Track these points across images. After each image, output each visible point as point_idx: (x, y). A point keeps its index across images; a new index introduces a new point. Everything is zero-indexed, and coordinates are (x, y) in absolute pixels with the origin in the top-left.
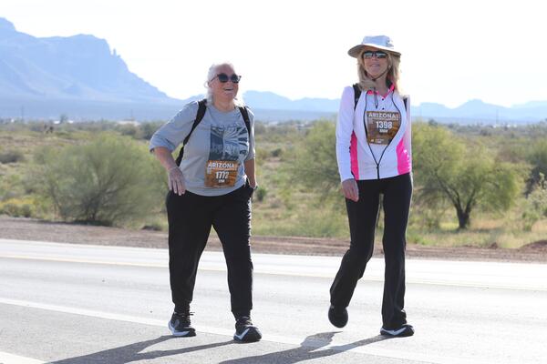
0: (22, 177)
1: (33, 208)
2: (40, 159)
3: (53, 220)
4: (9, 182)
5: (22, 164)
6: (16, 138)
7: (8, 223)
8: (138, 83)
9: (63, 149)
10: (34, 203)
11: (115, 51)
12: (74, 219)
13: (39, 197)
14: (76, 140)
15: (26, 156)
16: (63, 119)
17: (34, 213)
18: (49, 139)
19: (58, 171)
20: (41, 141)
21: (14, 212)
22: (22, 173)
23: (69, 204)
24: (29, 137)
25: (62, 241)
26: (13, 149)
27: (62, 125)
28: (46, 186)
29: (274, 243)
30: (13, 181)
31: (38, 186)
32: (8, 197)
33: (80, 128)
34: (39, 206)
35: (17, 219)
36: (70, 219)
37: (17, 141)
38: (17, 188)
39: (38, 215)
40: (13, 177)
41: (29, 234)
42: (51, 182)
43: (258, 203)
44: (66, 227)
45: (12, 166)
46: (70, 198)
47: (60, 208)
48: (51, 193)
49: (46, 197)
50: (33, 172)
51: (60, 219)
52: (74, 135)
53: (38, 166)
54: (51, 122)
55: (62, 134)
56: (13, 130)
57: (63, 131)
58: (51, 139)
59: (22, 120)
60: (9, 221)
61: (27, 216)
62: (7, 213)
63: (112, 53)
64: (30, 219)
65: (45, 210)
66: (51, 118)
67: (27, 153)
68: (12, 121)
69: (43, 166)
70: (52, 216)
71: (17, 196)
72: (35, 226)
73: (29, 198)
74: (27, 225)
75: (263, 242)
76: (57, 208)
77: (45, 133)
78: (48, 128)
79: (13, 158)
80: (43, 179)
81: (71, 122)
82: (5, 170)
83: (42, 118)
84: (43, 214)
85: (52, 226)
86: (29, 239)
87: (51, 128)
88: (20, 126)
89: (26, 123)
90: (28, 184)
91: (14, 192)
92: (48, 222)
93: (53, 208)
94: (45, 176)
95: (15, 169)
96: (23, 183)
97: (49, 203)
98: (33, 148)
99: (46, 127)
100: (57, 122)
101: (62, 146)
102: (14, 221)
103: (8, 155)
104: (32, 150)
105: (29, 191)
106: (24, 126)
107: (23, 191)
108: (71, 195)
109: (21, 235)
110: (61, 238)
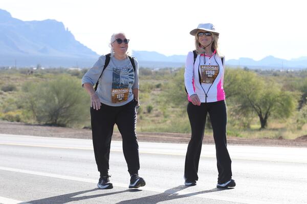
0: (15, 100)
1: (21, 116)
2: (26, 89)
3: (33, 123)
4: (8, 102)
5: (15, 92)
6: (12, 78)
7: (8, 125)
8: (81, 47)
9: (38, 84)
10: (23, 114)
11: (67, 29)
12: (45, 123)
13: (25, 110)
14: (46, 78)
15: (18, 88)
16: (38, 67)
17: (22, 119)
18: (31, 78)
19: (35, 96)
20: (26, 79)
21: (11, 119)
22: (15, 97)
23: (42, 114)
24: (19, 77)
25: (38, 135)
26: (10, 84)
27: (37, 71)
28: (29, 104)
29: (157, 136)
30: (10, 102)
31: (24, 104)
32: (7, 110)
33: (48, 72)
34: (25, 116)
35: (13, 123)
36: (42, 123)
37: (13, 79)
38: (13, 105)
39: (24, 121)
40: (10, 99)
41: (19, 132)
42: (32, 102)
43: (148, 114)
44: (40, 127)
45: (10, 93)
46: (42, 111)
47: (37, 117)
48: (32, 108)
49: (29, 111)
50: (21, 97)
51: (37, 123)
52: (45, 76)
53: (24, 93)
54: (32, 68)
55: (38, 75)
56: (10, 73)
57: (39, 73)
58: (32, 78)
59: (16, 67)
60: (9, 124)
61: (18, 121)
62: (7, 120)
63: (66, 30)
64: (19, 123)
65: (29, 118)
66: (32, 66)
67: (18, 86)
68: (10, 68)
69: (27, 93)
70: (32, 121)
71: (13, 110)
72: (23, 127)
73: (19, 111)
74: (18, 126)
75: (151, 136)
76: (35, 117)
77: (28, 74)
78: (30, 72)
79: (10, 89)
80: (27, 100)
81: (43, 68)
82: (6, 95)
83: (27, 67)
84: (27, 120)
85: (32, 127)
86: (19, 134)
87: (32, 72)
88: (14, 70)
89: (18, 69)
90: (19, 103)
91: (11, 108)
92: (30, 125)
93: (33, 117)
94: (28, 98)
95: (11, 95)
96: (16, 103)
97: (30, 114)
98: (21, 83)
99: (29, 71)
100: (35, 69)
101: (38, 82)
102: (11, 124)
103: (8, 87)
104: (21, 84)
105: (20, 107)
106: (17, 71)
107: (16, 107)
108: (43, 110)
109: (15, 132)
110: (38, 134)
